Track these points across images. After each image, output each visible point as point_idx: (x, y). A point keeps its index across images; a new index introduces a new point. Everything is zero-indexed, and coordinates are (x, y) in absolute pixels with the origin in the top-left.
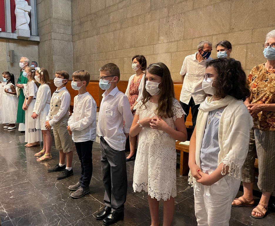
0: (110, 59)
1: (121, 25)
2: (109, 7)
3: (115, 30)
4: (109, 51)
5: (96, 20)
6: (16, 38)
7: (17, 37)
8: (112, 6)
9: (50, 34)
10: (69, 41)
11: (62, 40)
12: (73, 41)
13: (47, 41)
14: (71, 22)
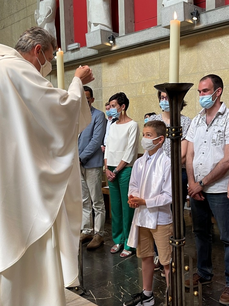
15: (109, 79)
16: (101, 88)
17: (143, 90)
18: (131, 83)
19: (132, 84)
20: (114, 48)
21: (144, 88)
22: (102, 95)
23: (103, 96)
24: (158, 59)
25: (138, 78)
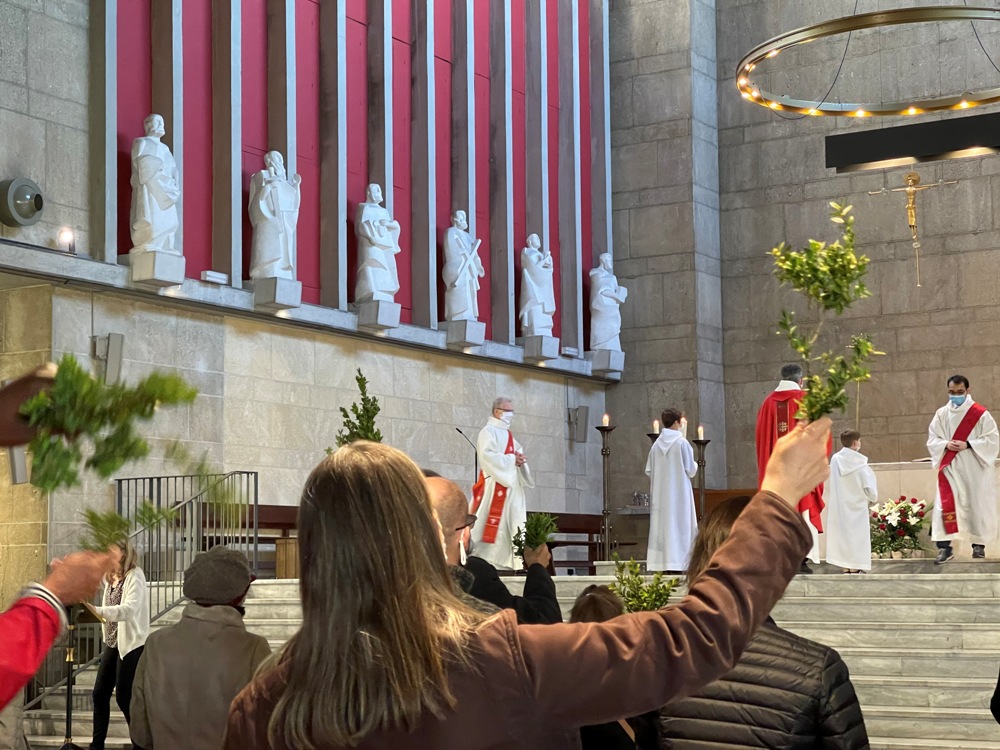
0: (904, 434)
1: (943, 359)
2: (900, 314)
3: (923, 369)
4: (901, 415)
5: (841, 337)
6: (590, 373)
7: (593, 371)
8: (908, 314)
9: (690, 364)
10: (719, 382)
11: (710, 381)
12: (725, 383)
13: (668, 383)
14: (721, 332)
15: (238, 361)
16: (222, 373)
18: (274, 380)
19: (276, 381)
23: (225, 389)
24: (313, 354)
25: (286, 374)
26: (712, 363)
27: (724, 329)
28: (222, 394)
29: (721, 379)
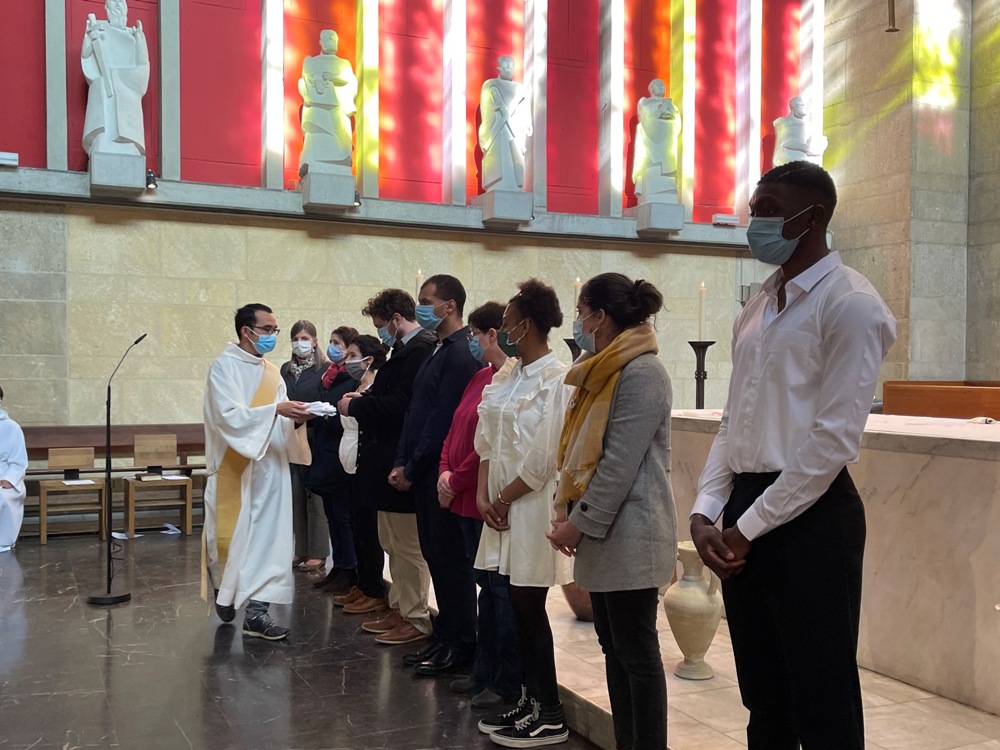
9: (902, 225)
10: (958, 245)
11: (934, 244)
12: (968, 246)
13: (877, 250)
14: (965, 182)
15: (94, 257)
16: (63, 273)
17: (201, 295)
18: (166, 277)
19: (170, 278)
20: (147, 198)
21: (204, 291)
22: (63, 289)
23: (70, 292)
24: (243, 243)
25: (190, 269)
26: (942, 220)
27: (970, 177)
28: (64, 297)
29: (964, 240)
